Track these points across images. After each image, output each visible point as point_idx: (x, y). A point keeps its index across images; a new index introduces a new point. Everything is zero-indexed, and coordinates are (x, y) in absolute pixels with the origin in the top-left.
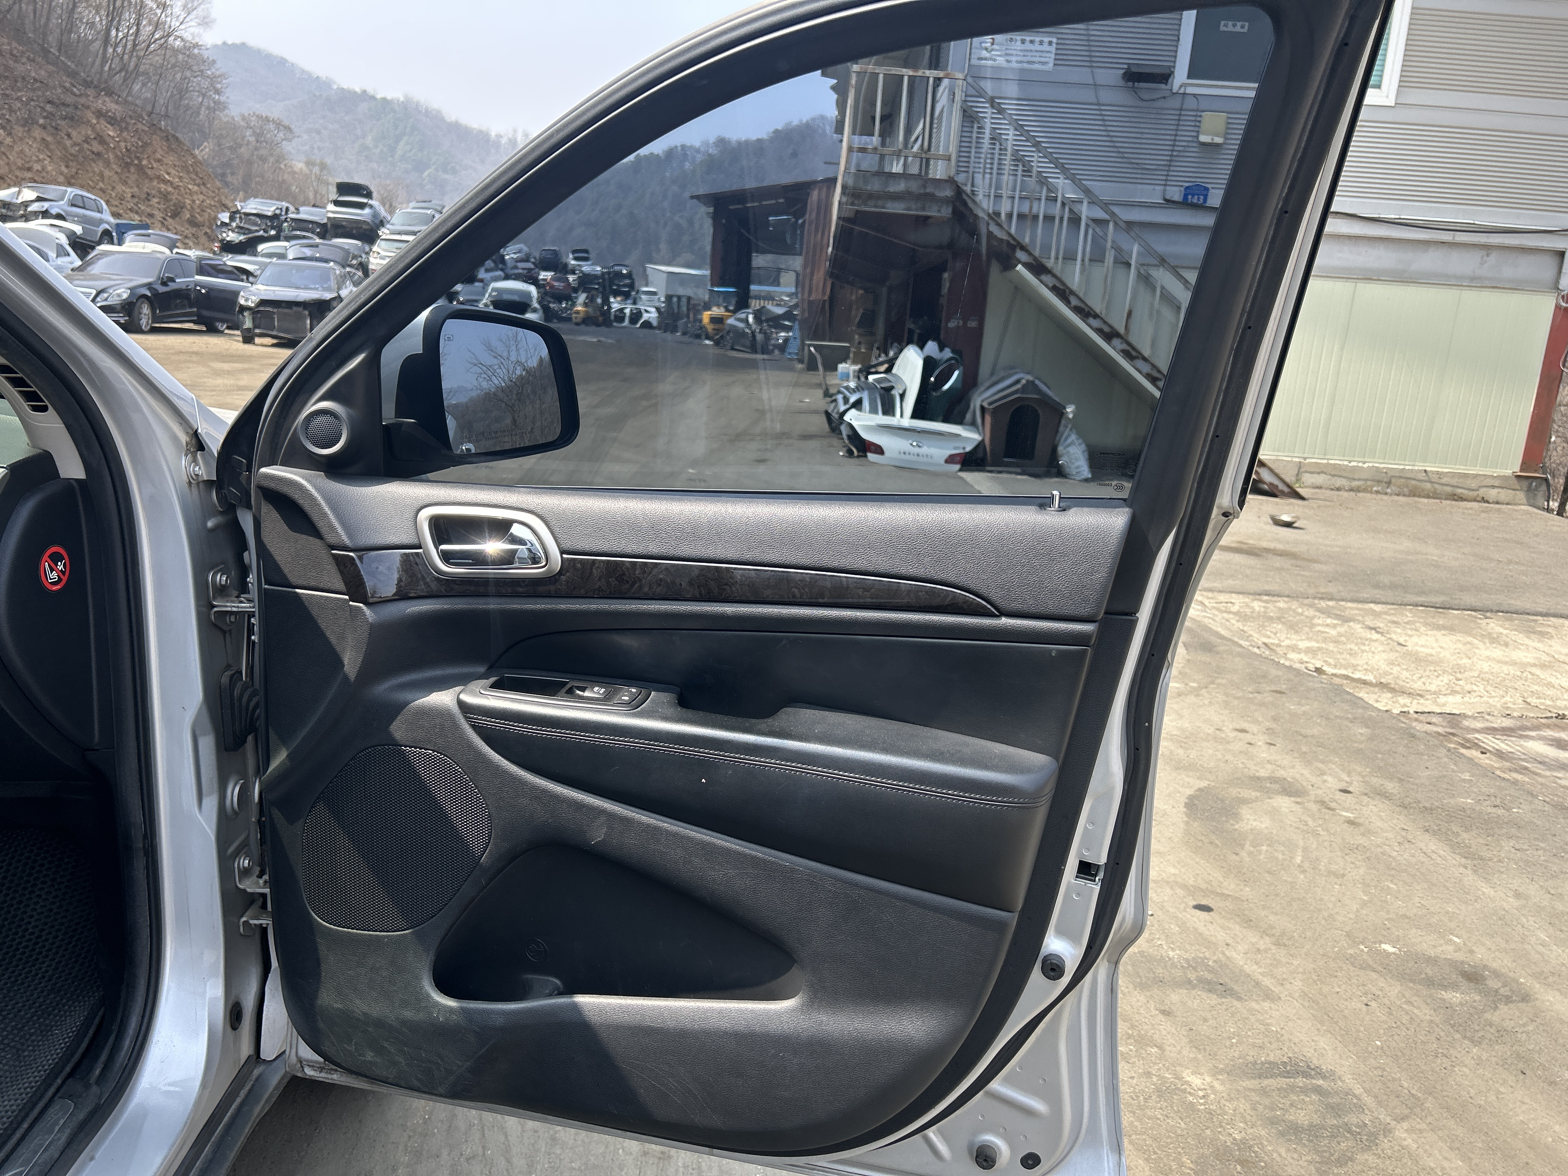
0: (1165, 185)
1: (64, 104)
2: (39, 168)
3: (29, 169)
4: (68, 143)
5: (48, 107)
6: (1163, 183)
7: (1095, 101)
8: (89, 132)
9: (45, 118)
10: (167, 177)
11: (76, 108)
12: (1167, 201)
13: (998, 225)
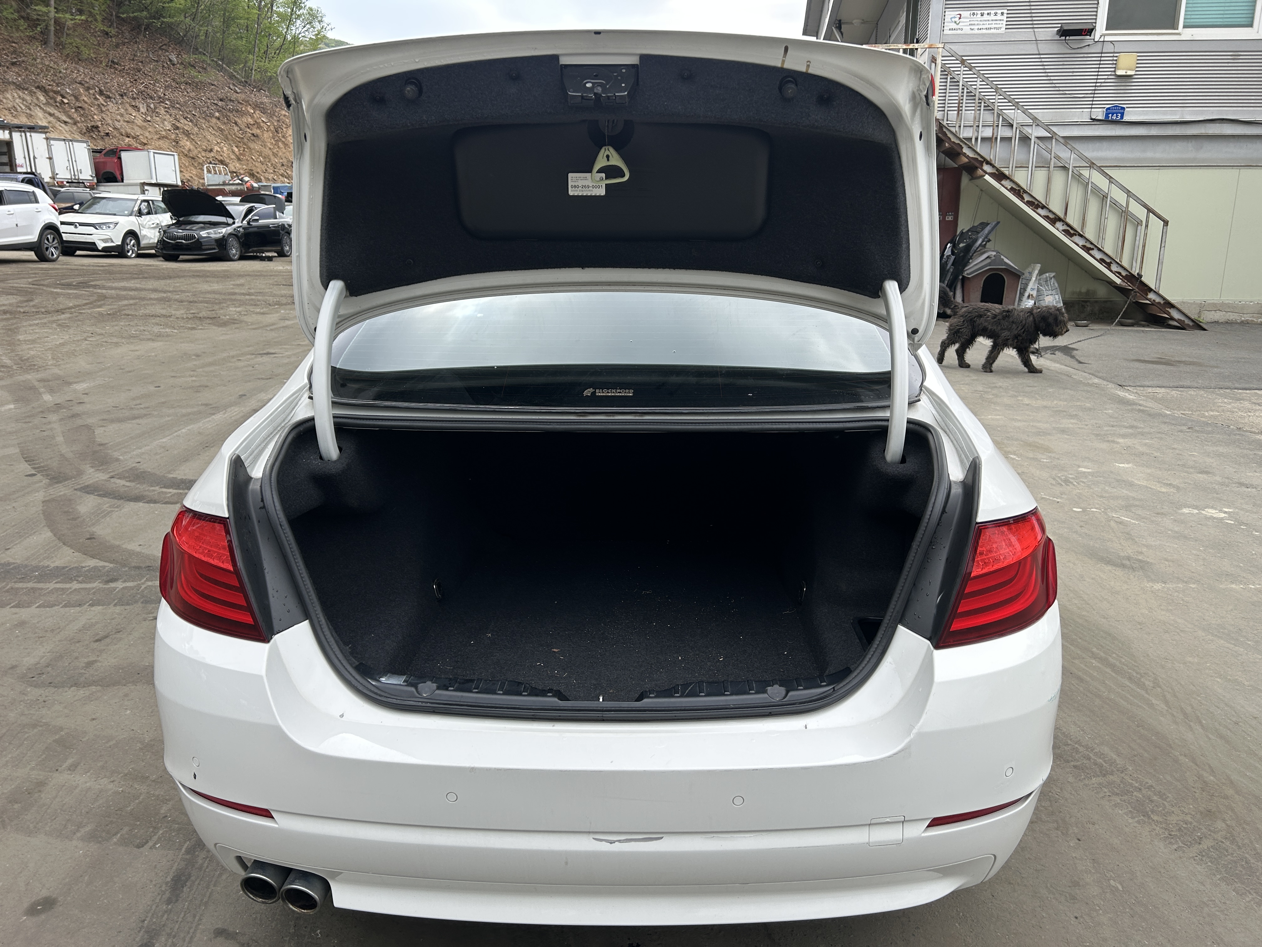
0: (1091, 108)
6: (1090, 106)
7: (1037, 53)
12: (1094, 120)
13: (970, 147)
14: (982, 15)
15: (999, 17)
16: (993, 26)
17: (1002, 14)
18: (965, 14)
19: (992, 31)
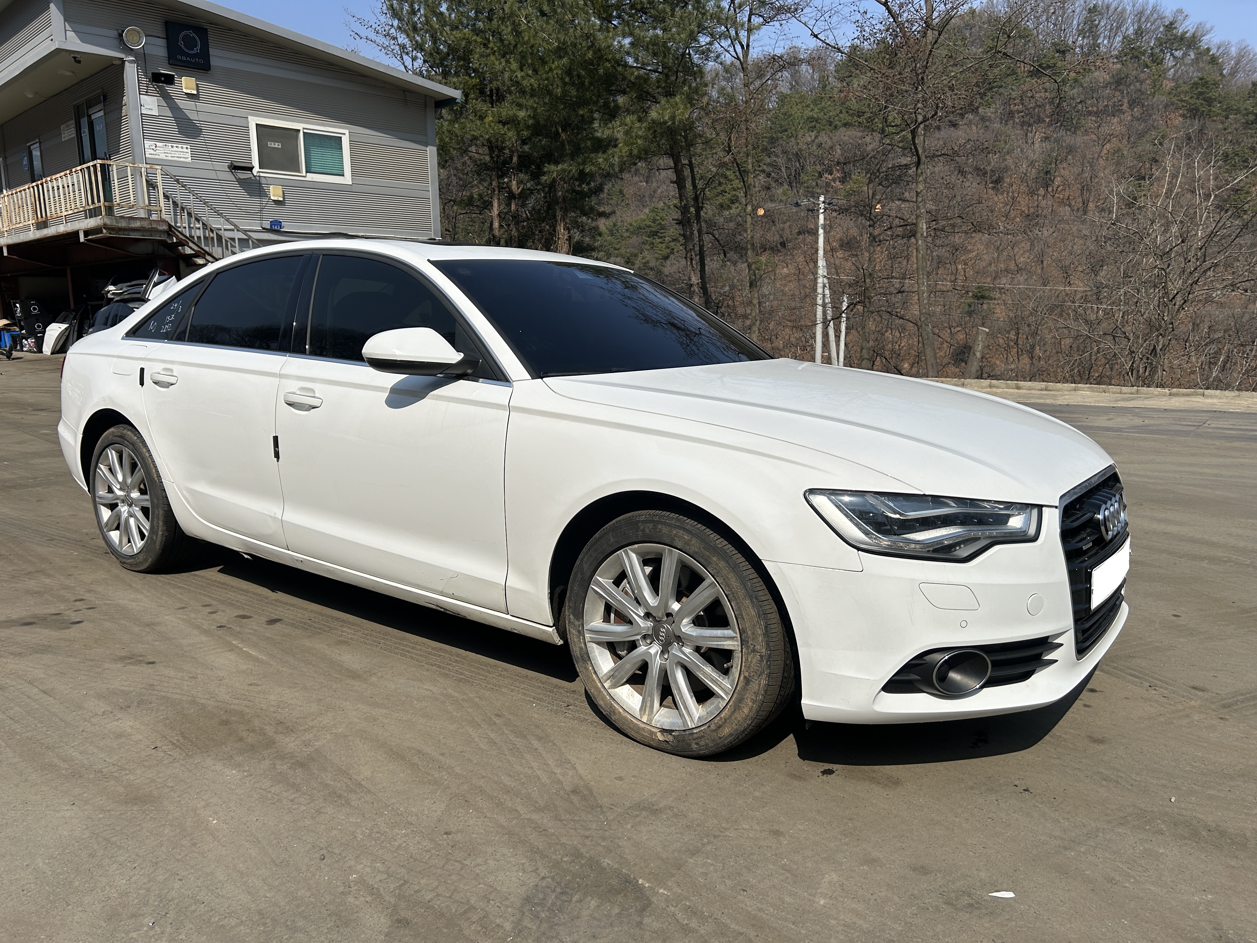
0: (261, 220)
7: (218, 178)
12: (264, 228)
13: (194, 243)
14: (172, 147)
15: (185, 150)
16: (182, 156)
17: (187, 148)
18: (158, 144)
19: (182, 159)
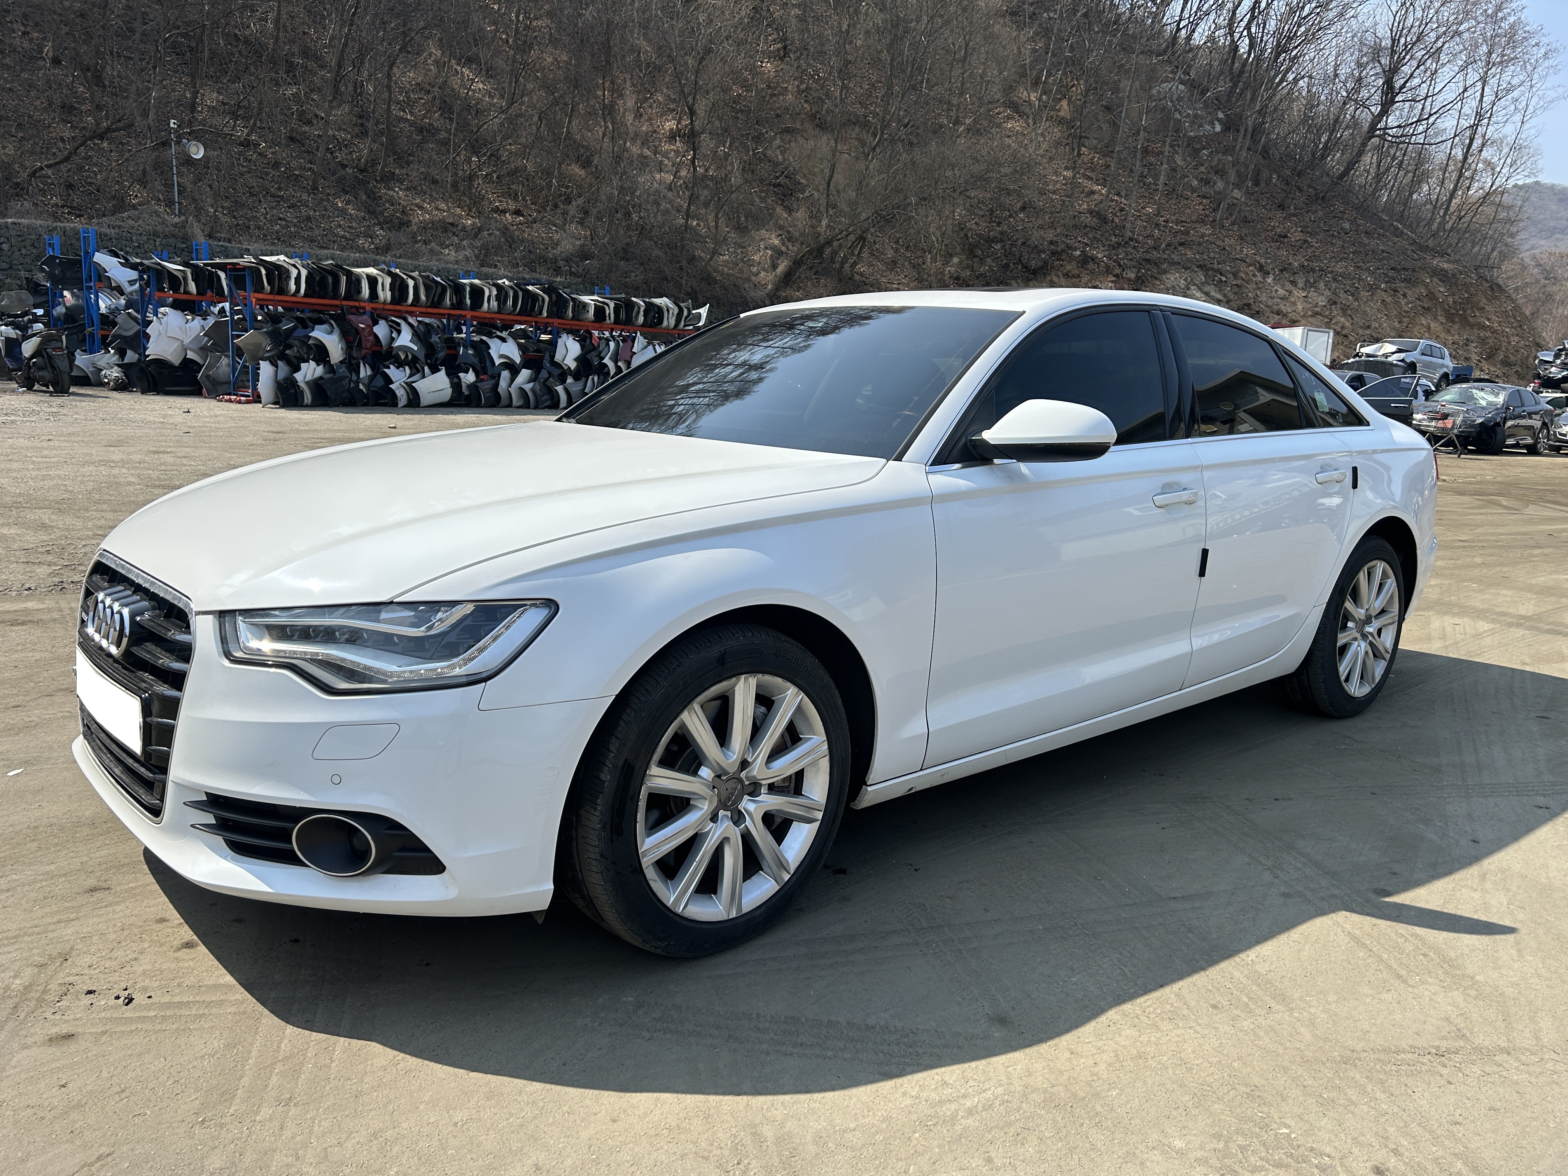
1: (1404, 269)
2: (1377, 325)
3: (1369, 327)
4: (1403, 302)
5: (1391, 273)
8: (1423, 291)
9: (1386, 282)
10: (1487, 323)
11: (1414, 271)
